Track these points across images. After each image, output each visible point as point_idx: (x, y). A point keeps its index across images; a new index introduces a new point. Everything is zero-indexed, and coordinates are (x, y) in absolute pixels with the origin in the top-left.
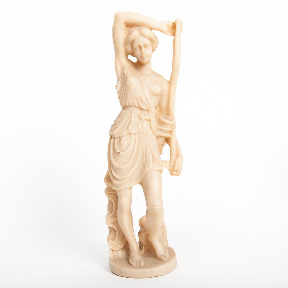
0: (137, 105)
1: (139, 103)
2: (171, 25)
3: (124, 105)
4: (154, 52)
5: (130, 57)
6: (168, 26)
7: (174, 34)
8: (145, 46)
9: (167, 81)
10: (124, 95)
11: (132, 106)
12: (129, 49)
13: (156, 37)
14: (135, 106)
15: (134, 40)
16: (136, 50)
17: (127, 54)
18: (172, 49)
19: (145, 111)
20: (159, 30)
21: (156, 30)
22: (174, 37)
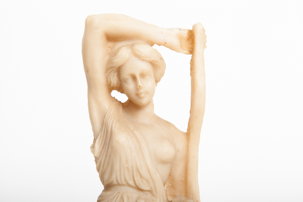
0: (131, 183)
1: (136, 179)
2: (185, 34)
3: (107, 183)
4: (158, 84)
5: (115, 94)
6: (180, 38)
7: (192, 51)
8: (143, 75)
9: (182, 133)
10: (108, 165)
11: (122, 185)
12: (114, 80)
13: (162, 59)
14: (129, 185)
15: (121, 66)
16: (126, 81)
17: (110, 89)
18: (190, 78)
19: (147, 192)
20: (165, 45)
21: (159, 45)
22: (191, 55)
